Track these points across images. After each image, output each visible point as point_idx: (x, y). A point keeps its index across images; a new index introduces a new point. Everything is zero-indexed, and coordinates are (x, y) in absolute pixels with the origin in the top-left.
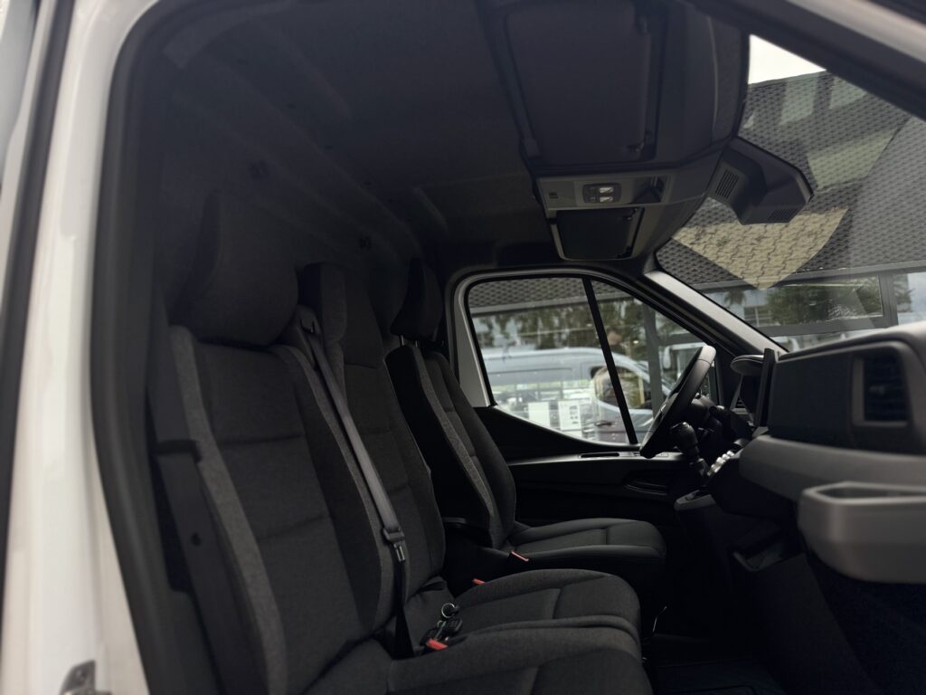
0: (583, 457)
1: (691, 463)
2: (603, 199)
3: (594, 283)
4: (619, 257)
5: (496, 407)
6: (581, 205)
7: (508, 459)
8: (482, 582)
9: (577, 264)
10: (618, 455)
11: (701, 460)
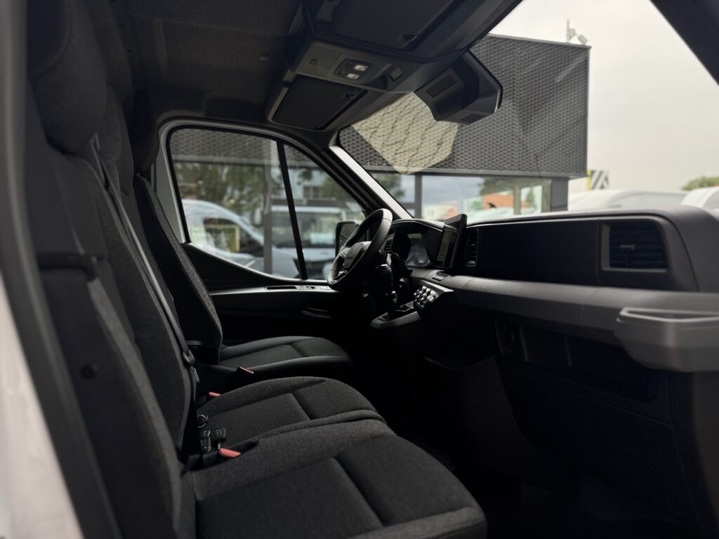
0: (268, 289)
1: (387, 294)
2: (351, 76)
3: (286, 147)
4: (316, 128)
5: (191, 244)
6: (330, 76)
7: (209, 289)
8: (219, 395)
9: (276, 127)
10: (295, 288)
11: (394, 292)
